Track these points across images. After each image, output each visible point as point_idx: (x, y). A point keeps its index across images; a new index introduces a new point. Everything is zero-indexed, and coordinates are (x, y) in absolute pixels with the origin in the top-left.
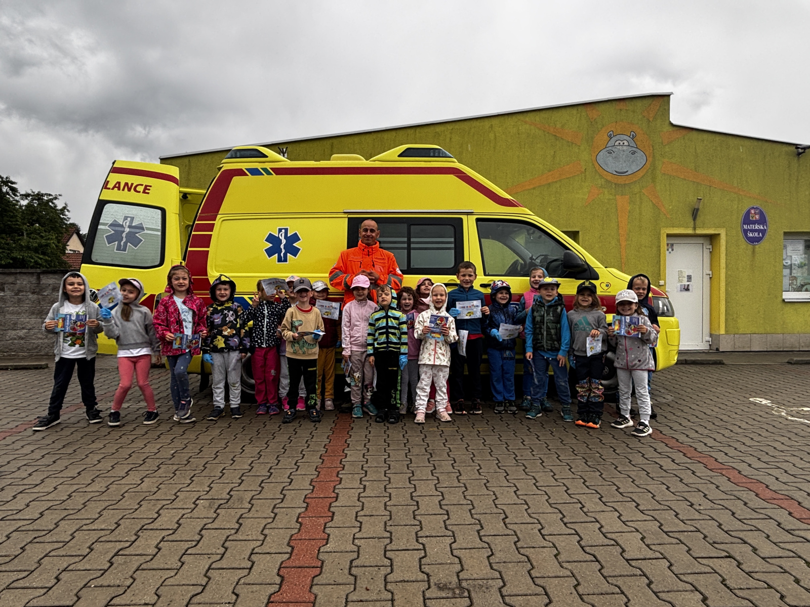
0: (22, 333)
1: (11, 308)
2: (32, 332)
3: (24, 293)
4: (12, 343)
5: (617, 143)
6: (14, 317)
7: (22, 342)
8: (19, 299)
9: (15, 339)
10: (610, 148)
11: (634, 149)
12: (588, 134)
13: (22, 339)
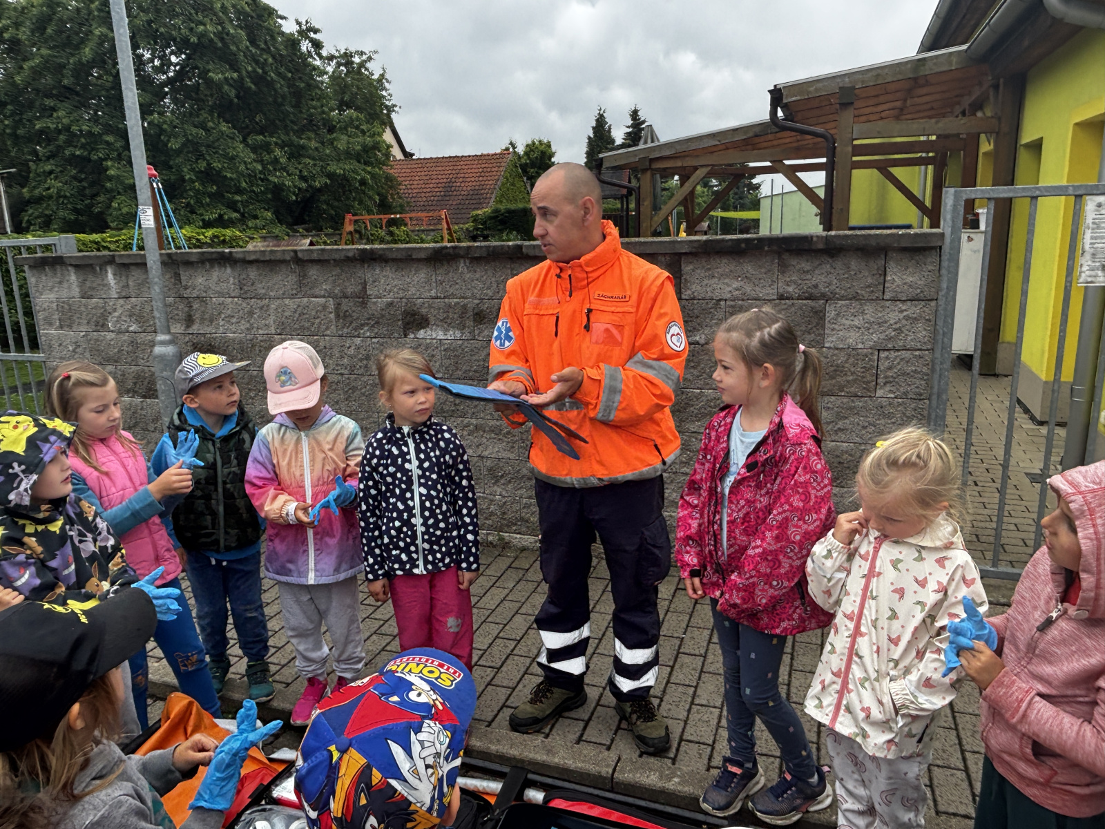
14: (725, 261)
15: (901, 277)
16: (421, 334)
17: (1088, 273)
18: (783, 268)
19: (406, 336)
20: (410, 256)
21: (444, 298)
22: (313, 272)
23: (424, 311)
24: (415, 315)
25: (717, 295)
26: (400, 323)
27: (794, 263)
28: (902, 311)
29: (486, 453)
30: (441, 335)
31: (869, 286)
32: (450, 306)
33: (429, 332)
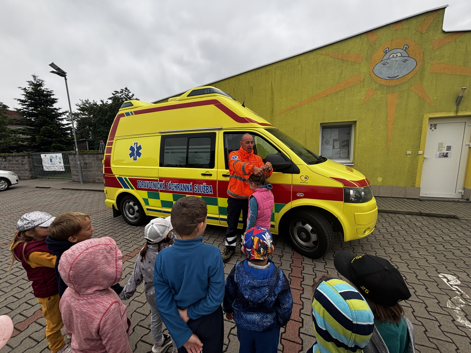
5: (391, 56)
10: (385, 61)
11: (406, 58)
12: (367, 54)
22: (94, 155)
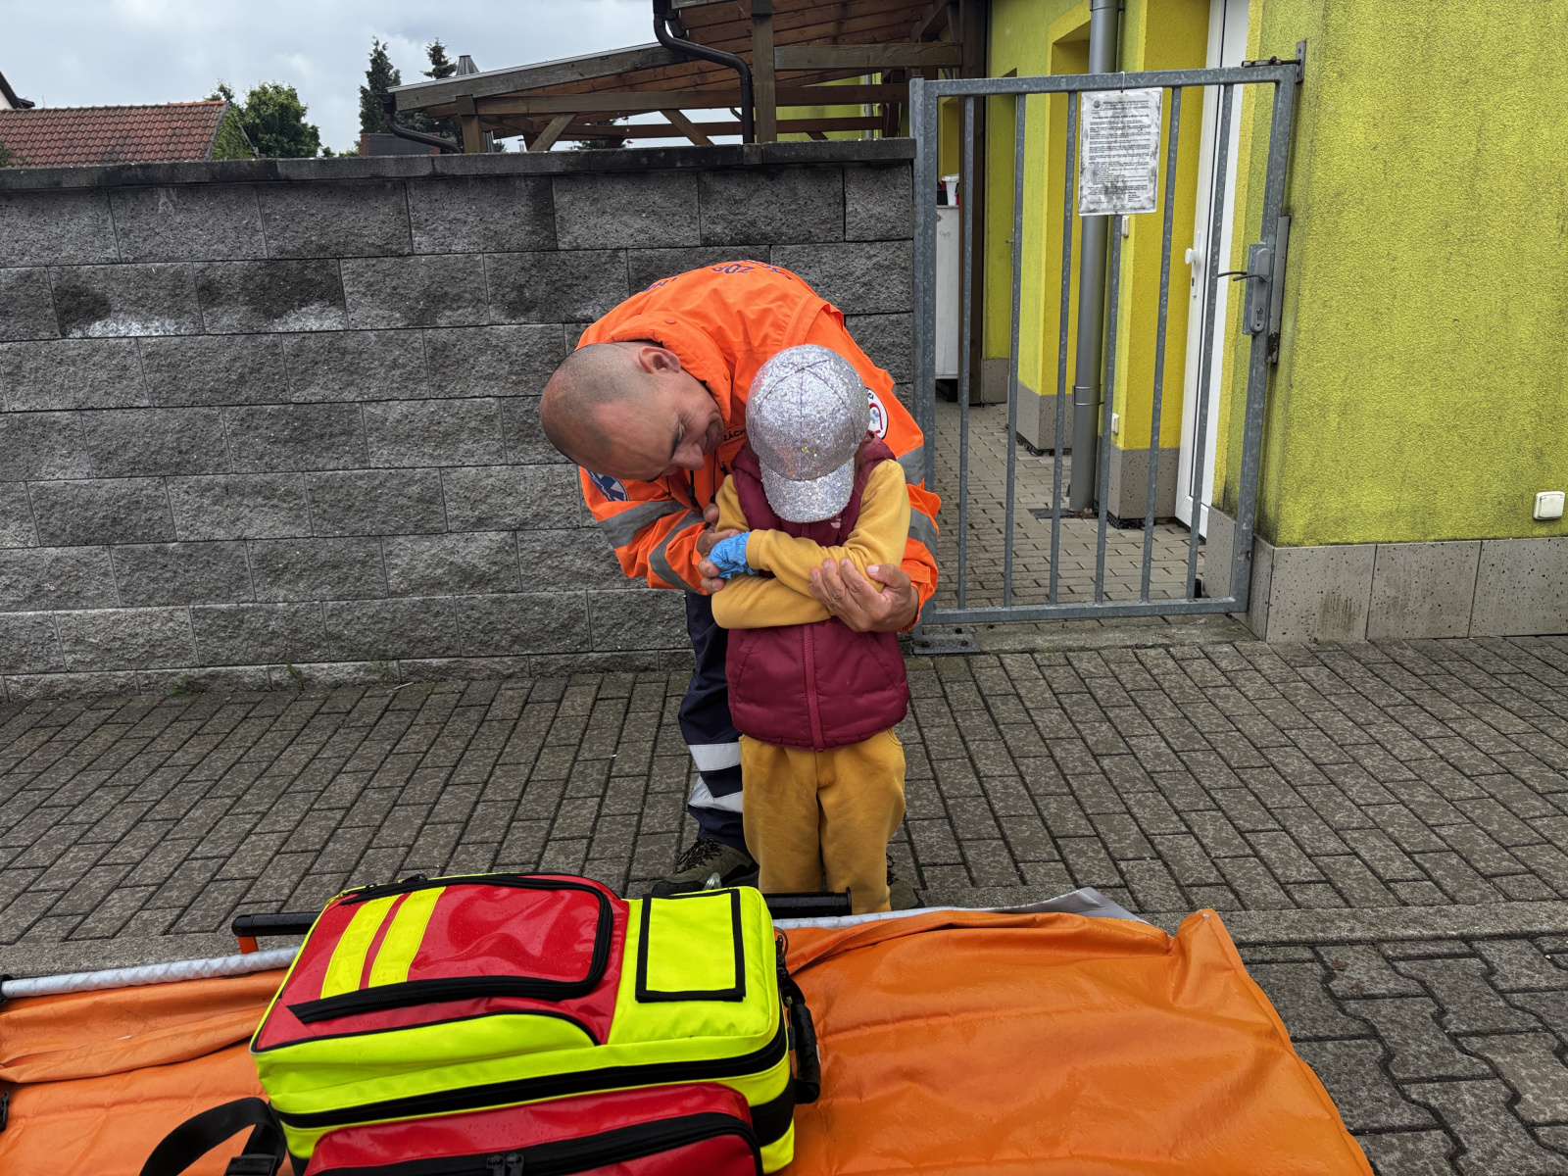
0: (477, 549)
1: (398, 409)
2: (532, 543)
3: (466, 314)
4: (426, 606)
6: (419, 462)
7: (482, 597)
8: (439, 351)
9: (438, 584)
13: (481, 581)
14: (619, 187)
15: (866, 206)
16: (97, 329)
17: (1089, 197)
18: (705, 196)
19: (64, 335)
20: (58, 183)
21: (136, 260)
23: (97, 288)
24: (81, 294)
25: (612, 243)
26: (50, 311)
27: (720, 187)
28: (870, 258)
29: (248, 533)
30: (136, 329)
31: (824, 222)
32: (148, 276)
33: (113, 326)
